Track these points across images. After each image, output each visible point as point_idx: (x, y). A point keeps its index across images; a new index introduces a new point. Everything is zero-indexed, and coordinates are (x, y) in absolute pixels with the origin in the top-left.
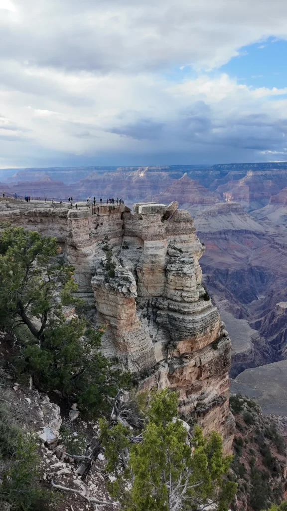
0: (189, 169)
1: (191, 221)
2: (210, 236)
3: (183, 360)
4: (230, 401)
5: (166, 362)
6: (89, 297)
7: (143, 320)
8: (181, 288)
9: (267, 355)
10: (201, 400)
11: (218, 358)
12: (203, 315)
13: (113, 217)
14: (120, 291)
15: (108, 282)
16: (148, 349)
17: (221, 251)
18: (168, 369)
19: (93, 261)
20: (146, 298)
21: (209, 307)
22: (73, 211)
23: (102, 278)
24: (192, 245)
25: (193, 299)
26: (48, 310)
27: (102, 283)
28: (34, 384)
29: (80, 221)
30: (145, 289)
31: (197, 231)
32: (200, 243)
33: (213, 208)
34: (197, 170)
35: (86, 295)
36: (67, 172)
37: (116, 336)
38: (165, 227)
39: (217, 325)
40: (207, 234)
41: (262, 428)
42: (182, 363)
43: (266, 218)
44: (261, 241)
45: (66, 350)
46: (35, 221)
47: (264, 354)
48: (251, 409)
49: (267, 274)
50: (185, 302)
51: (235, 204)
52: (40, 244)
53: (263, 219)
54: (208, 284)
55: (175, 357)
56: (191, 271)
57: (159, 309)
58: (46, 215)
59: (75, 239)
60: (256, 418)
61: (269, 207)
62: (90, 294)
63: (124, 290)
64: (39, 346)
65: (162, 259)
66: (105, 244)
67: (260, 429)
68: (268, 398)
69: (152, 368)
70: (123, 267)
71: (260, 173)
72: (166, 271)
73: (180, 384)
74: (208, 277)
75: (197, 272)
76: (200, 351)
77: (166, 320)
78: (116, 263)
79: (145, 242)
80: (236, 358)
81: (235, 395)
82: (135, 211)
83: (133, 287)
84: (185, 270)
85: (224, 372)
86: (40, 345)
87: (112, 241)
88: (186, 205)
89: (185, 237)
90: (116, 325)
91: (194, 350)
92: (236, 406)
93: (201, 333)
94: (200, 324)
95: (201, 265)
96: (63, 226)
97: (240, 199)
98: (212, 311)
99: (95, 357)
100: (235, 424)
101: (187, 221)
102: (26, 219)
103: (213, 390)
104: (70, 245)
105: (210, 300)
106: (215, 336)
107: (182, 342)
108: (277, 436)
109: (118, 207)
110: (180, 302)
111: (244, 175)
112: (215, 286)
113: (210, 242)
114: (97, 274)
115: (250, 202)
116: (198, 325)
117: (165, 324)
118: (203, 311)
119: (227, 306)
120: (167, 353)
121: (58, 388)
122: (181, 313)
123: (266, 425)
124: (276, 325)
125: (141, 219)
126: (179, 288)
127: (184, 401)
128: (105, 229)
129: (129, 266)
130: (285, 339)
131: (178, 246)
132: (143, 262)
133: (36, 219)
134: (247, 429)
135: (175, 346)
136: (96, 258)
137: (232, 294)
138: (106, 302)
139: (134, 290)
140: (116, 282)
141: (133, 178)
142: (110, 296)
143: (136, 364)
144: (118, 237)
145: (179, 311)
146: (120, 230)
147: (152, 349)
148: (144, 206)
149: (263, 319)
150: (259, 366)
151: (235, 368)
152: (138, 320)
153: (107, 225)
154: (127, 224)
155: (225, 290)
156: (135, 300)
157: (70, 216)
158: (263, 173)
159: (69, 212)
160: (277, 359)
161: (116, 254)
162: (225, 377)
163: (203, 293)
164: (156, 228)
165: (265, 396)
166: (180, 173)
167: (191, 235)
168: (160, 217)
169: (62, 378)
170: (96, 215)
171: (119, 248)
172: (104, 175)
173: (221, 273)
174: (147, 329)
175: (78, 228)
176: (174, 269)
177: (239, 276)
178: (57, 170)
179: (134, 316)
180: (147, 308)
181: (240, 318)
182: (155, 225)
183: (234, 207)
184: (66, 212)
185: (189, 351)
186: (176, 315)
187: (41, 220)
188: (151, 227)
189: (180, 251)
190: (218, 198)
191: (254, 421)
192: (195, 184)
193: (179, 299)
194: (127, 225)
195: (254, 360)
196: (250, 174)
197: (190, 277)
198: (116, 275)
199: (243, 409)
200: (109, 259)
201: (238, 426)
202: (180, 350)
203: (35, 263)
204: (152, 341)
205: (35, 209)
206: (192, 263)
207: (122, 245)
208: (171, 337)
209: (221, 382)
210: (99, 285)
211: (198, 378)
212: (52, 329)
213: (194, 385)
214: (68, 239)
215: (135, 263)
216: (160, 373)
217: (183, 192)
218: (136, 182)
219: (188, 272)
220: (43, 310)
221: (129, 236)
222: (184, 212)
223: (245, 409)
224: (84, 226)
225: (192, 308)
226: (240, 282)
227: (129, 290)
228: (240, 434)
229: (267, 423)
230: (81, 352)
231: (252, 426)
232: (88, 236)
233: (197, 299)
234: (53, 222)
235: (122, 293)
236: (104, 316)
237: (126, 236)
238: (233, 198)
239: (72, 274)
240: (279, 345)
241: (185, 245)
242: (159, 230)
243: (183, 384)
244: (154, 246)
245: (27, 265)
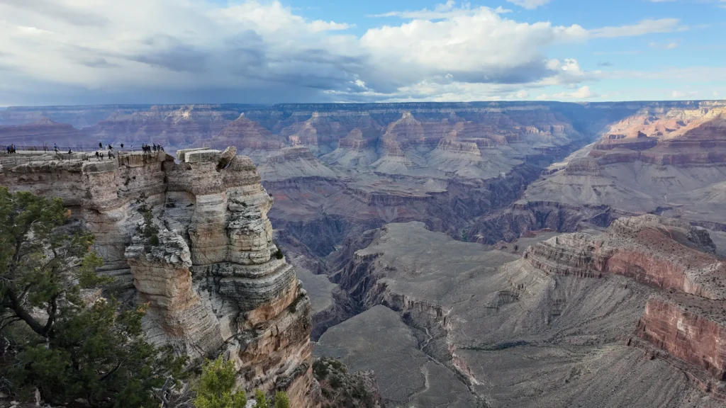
0: (246, 109)
1: (254, 169)
2: (279, 185)
3: (257, 331)
4: (314, 367)
5: (236, 338)
6: (123, 274)
7: (202, 293)
8: (249, 248)
9: (349, 308)
10: (281, 373)
11: (297, 321)
12: (276, 276)
13: (149, 168)
14: (168, 261)
15: (150, 252)
16: (211, 327)
17: (292, 201)
18: (239, 347)
19: (126, 227)
20: (204, 266)
21: (283, 266)
22: (90, 163)
23: (140, 248)
24: (258, 196)
25: (263, 259)
26: (57, 295)
27: (142, 255)
28: (42, 397)
29: (101, 176)
30: (202, 255)
31: (262, 180)
32: (266, 194)
33: (279, 153)
34: (256, 110)
35: (119, 272)
36: (76, 112)
37: (166, 319)
38: (222, 176)
39: (293, 284)
40: (274, 182)
41: (350, 388)
42: (256, 335)
43: (336, 163)
44: (334, 187)
45: (90, 344)
46: (32, 180)
47: (346, 308)
48: (337, 371)
49: (343, 222)
50: (254, 264)
51: (303, 148)
52: (36, 208)
53: (333, 164)
54: (280, 240)
55: (247, 330)
56: (260, 227)
57: (223, 276)
58: (47, 170)
59: (96, 200)
60: (343, 379)
61: (338, 151)
62: (126, 270)
63: (174, 260)
64: (47, 346)
65: (222, 217)
66: (141, 204)
67: (348, 390)
68: (353, 354)
69: (218, 349)
70: (169, 230)
71: (326, 114)
72: (228, 230)
73: (255, 360)
74: (280, 232)
75: (266, 227)
76: (276, 318)
77: (231, 288)
78: (160, 227)
79: (197, 197)
80: (316, 318)
81: (319, 359)
82: (180, 159)
83: (185, 255)
84: (251, 226)
85: (305, 337)
86: (48, 344)
87: (151, 199)
88: (246, 151)
89: (248, 188)
90: (165, 305)
91: (269, 317)
92: (320, 371)
93: (276, 297)
94: (274, 286)
95: (271, 219)
96: (75, 184)
97: (308, 143)
98: (287, 269)
99: (135, 347)
100: (320, 391)
101: (249, 169)
102: (14, 177)
103: (294, 358)
104: (89, 209)
105: (284, 257)
106: (292, 297)
107: (254, 311)
108: (365, 393)
109: (156, 155)
110: (249, 264)
111: (310, 117)
112: (289, 241)
113: (279, 192)
114: (133, 243)
115: (319, 145)
116: (272, 289)
117: (231, 293)
118: (276, 271)
119: (304, 262)
120: (237, 327)
121: (81, 395)
122: (251, 278)
123: (353, 384)
124: (355, 275)
125: (190, 169)
126: (246, 249)
127: (261, 379)
128: (140, 183)
129: (177, 228)
130: (365, 287)
131: (241, 199)
132: (197, 222)
133: (31, 176)
134: (334, 394)
135: (245, 318)
136: (129, 223)
137: (308, 248)
138: (150, 277)
139: (187, 258)
140: (161, 250)
141: (175, 119)
142: (154, 270)
143: (197, 348)
144: (159, 193)
145: (248, 276)
146: (162, 184)
147: (217, 325)
148: (191, 153)
149: (342, 270)
150: (341, 321)
151: (317, 328)
152: (195, 293)
153: (142, 178)
154: (170, 176)
155: (300, 245)
156: (190, 270)
157: (85, 170)
158: (330, 114)
159: (84, 165)
160: (359, 311)
161: (159, 214)
162: (306, 341)
163: (275, 251)
164: (210, 179)
165: (351, 353)
166: (236, 113)
167: (255, 185)
168: (214, 165)
169: (86, 381)
170: (125, 167)
171: (161, 207)
172: (134, 115)
173: (295, 227)
174: (209, 303)
175: (99, 185)
176: (237, 227)
177: (314, 227)
178: (61, 110)
179: (189, 290)
180: (206, 277)
181: (319, 273)
182: (210, 175)
183: (302, 152)
184: (80, 165)
185: (264, 320)
186: (244, 281)
187: (40, 177)
188: (203, 178)
189: (244, 204)
190: (284, 142)
191: (341, 382)
192: (255, 126)
193: (246, 261)
194: (170, 178)
195: (337, 317)
196: (316, 115)
197: (258, 234)
198: (160, 242)
199: (328, 373)
200: (149, 222)
201: (324, 392)
202: (252, 320)
203: (31, 235)
204: (215, 317)
205: (29, 163)
206: (259, 217)
207: (166, 203)
208: (239, 308)
209: (303, 348)
210: (137, 258)
211: (275, 350)
212: (65, 320)
213: (272, 358)
214: (85, 200)
215: (186, 224)
216: (230, 353)
217: (242, 136)
218: (179, 123)
219: (255, 229)
220: (48, 297)
221: (174, 191)
222: (244, 158)
223: (330, 371)
224: (109, 183)
225: (263, 270)
226: (316, 233)
227: (179, 259)
228: (327, 401)
229: (354, 382)
230: (113, 343)
231: (339, 389)
232: (116, 194)
233: (268, 259)
234: (59, 179)
235: (171, 263)
236: (147, 296)
237: (171, 191)
238: (300, 142)
239: (90, 244)
240: (361, 296)
241: (249, 197)
242: (214, 182)
243: (259, 359)
244: (210, 201)
245: (17, 239)
